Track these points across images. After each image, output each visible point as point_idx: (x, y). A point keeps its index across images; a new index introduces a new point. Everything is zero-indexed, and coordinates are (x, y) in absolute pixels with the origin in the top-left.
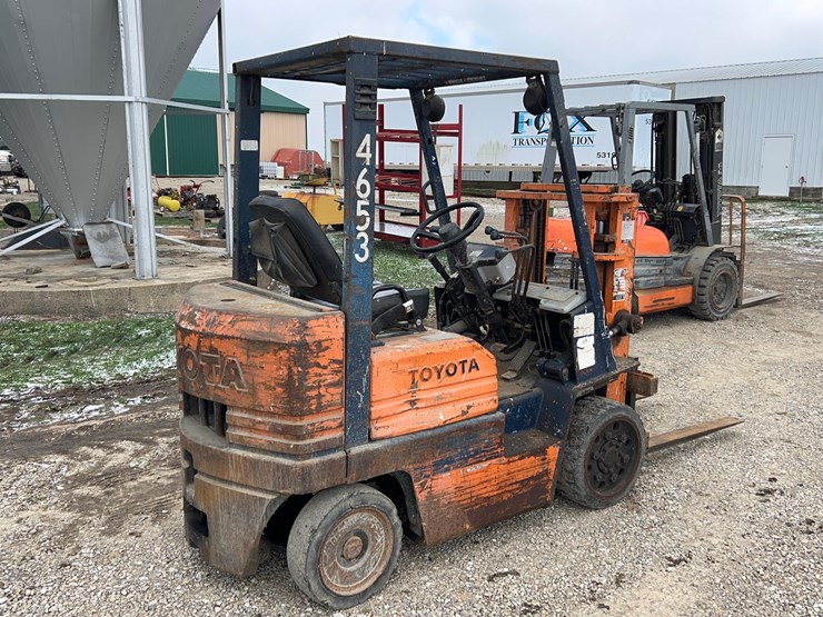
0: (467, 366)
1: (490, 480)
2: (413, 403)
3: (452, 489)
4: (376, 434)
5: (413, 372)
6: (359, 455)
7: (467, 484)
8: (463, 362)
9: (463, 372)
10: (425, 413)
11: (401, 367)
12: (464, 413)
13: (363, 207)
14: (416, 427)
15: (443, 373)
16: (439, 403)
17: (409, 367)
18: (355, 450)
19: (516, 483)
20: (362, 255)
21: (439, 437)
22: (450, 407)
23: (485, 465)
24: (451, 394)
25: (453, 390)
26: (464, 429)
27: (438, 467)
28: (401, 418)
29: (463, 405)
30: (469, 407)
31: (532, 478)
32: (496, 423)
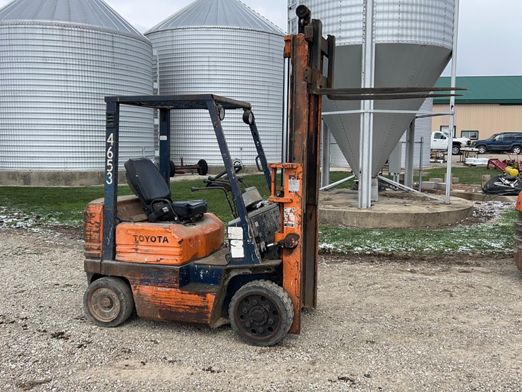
0: (162, 240)
1: (171, 298)
2: (137, 250)
3: (150, 295)
4: (117, 258)
5: (135, 236)
6: (105, 264)
7: (158, 296)
8: (160, 237)
9: (160, 241)
10: (140, 256)
11: (129, 232)
12: (158, 261)
13: (110, 162)
14: (134, 260)
15: (149, 240)
16: (146, 253)
17: (133, 233)
18: (105, 261)
19: (187, 306)
20: (109, 182)
21: (143, 268)
22: (153, 256)
23: (168, 289)
24: (153, 251)
25: (155, 249)
26: (156, 268)
27: (142, 282)
28: (130, 255)
29: (159, 257)
30: (161, 259)
31: (197, 306)
32: (174, 271)
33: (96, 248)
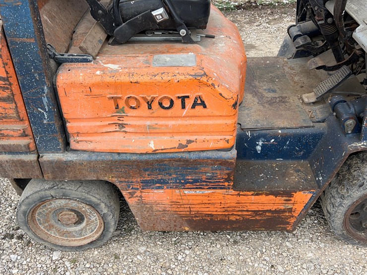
0: (189, 103)
1: (213, 204)
2: (122, 126)
3: (167, 202)
5: (115, 99)
6: (51, 162)
7: (184, 202)
8: (183, 99)
9: (184, 107)
10: (134, 138)
11: (95, 91)
12: (181, 146)
14: (120, 149)
15: (155, 105)
16: (151, 131)
17: (109, 93)
18: (47, 157)
19: (247, 211)
21: (147, 162)
22: (166, 138)
23: (210, 191)
24: (167, 126)
25: (171, 123)
26: (180, 160)
27: (146, 184)
28: (106, 137)
29: (183, 139)
30: (189, 142)
31: (270, 211)
33: (16, 134)
